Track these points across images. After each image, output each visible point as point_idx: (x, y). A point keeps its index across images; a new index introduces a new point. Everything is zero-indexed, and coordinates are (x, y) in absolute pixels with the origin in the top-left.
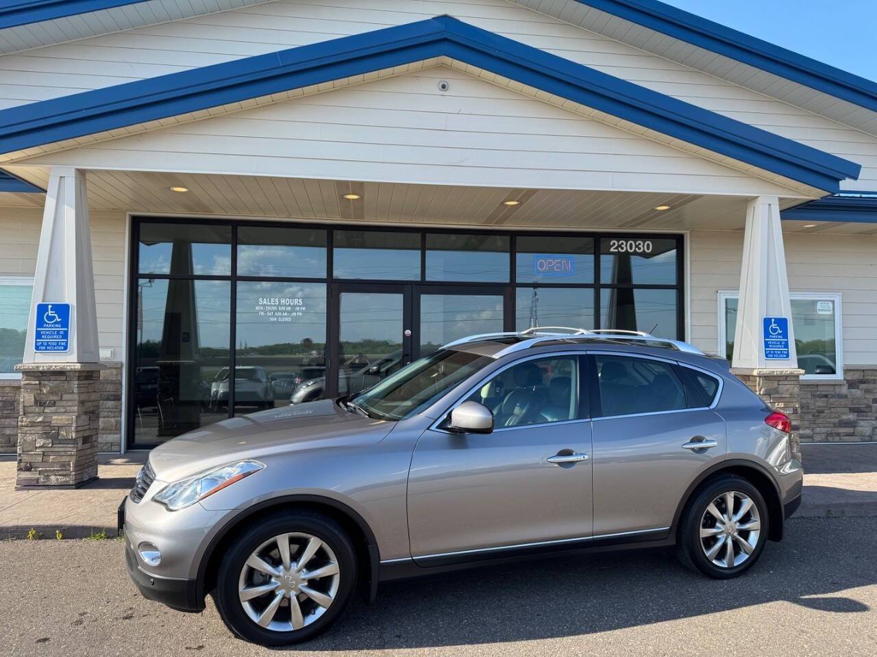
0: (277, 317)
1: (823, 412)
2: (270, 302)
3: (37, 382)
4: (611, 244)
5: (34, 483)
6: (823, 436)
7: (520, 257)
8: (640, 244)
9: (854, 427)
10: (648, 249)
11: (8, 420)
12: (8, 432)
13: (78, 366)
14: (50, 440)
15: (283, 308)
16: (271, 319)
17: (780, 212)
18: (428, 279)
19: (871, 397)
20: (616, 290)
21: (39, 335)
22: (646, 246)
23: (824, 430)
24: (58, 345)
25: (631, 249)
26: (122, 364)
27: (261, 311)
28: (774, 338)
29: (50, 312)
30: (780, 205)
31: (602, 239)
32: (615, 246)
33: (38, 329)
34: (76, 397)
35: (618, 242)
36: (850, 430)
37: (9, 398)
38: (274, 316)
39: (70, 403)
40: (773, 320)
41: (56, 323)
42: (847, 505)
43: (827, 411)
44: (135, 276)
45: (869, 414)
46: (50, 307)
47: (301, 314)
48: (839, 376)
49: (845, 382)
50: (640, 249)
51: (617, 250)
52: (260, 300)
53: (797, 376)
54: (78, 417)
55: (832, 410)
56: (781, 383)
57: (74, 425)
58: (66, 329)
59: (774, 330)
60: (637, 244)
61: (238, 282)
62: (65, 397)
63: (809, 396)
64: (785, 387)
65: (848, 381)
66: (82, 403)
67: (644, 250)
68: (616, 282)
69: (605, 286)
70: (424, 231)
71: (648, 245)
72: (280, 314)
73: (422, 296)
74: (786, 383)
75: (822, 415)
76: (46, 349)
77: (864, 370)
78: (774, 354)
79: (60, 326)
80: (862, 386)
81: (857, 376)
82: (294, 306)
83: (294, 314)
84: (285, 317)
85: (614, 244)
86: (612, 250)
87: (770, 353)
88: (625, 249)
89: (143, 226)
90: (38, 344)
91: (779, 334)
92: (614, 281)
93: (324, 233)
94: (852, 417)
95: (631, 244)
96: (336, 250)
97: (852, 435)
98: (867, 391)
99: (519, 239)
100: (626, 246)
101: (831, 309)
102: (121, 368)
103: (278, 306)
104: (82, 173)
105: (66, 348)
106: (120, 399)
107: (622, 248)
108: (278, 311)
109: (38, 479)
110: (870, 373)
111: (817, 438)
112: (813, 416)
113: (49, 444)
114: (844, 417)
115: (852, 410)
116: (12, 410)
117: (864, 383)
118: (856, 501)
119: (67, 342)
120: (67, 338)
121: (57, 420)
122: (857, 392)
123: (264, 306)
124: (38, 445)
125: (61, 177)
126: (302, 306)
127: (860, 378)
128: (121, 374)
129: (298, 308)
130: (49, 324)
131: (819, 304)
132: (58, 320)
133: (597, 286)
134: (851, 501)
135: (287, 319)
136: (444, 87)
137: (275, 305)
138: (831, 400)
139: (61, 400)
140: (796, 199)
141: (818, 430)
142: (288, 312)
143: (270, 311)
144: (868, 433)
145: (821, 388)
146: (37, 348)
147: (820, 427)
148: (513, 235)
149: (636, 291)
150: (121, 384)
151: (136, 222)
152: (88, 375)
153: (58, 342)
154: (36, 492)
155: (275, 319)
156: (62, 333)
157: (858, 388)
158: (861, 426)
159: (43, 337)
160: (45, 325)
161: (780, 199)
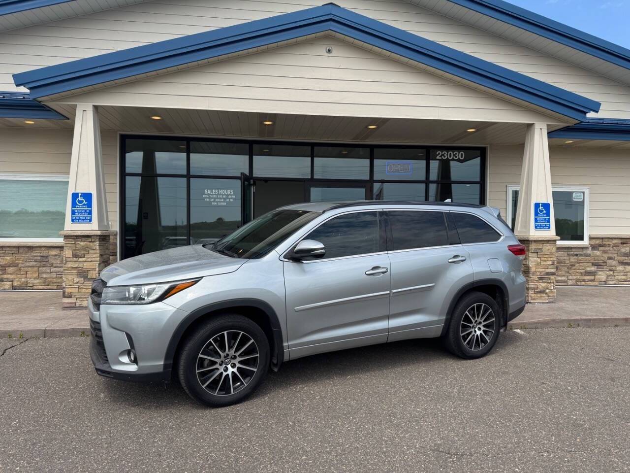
0: (217, 202)
1: (574, 266)
2: (212, 192)
3: (74, 242)
4: (437, 153)
5: (73, 305)
6: (574, 281)
7: (377, 162)
8: (456, 154)
9: (595, 275)
10: (462, 157)
11: (44, 268)
12: (44, 276)
13: (99, 233)
14: (83, 279)
15: (221, 196)
16: (213, 203)
17: (548, 133)
18: (315, 177)
19: (606, 256)
20: (440, 185)
21: (73, 213)
22: (461, 155)
23: (575, 277)
24: (85, 219)
25: (450, 157)
26: (117, 232)
27: (206, 198)
28: (541, 216)
29: (80, 198)
30: (548, 129)
31: (431, 150)
32: (440, 155)
33: (73, 209)
34: (98, 251)
35: (442, 152)
36: (592, 278)
37: (45, 254)
38: (214, 202)
39: (94, 256)
40: (541, 204)
41: (84, 205)
42: (582, 320)
43: (577, 265)
44: (123, 175)
45: (605, 267)
46: (80, 194)
47: (232, 200)
48: (586, 242)
49: (590, 246)
50: (456, 157)
51: (440, 158)
52: (206, 191)
53: (555, 241)
54: (99, 264)
55: (581, 264)
56: (545, 245)
57: (97, 269)
58: (90, 209)
59: (541, 211)
60: (455, 153)
61: (191, 179)
62: (91, 252)
63: (566, 255)
64: (547, 248)
65: (591, 245)
66: (101, 255)
67: (459, 158)
68: (440, 179)
69: (433, 182)
70: (313, 145)
71: (462, 154)
72: (218, 200)
73: (311, 188)
74: (548, 245)
75: (574, 267)
76: (78, 222)
77: (602, 238)
78: (541, 226)
79: (86, 207)
80: (601, 248)
81: (598, 242)
82: (228, 195)
83: (228, 200)
84: (222, 202)
85: (439, 154)
86: (438, 158)
87: (538, 226)
88: (446, 158)
89: (128, 141)
90: (74, 218)
91: (544, 214)
92: (439, 179)
93: (247, 146)
94: (593, 269)
95: (450, 154)
96: (254, 157)
97: (593, 280)
98: (604, 252)
99: (376, 150)
100: (447, 155)
101: (582, 198)
102: (116, 235)
103: (217, 195)
104: (96, 108)
105: (90, 221)
106: (116, 255)
107: (445, 157)
108: (217, 198)
109: (75, 303)
110: (606, 240)
111: (570, 282)
112: (568, 268)
113: (81, 281)
114: (588, 269)
115: (594, 264)
116: (47, 262)
117: (602, 246)
118: (587, 318)
119: (91, 217)
120: (91, 215)
121: (86, 266)
122: (597, 253)
123: (208, 195)
124: (75, 282)
125: (84, 111)
126: (233, 195)
127: (600, 243)
128: (117, 239)
129: (230, 197)
130: (79, 205)
131: (574, 194)
132: (85, 203)
133: (427, 182)
134: (584, 318)
135: (223, 204)
136: (329, 51)
137: (215, 194)
138: (580, 258)
139: (89, 253)
140: (558, 125)
141: (570, 277)
142: (224, 199)
143: (212, 198)
144: (604, 280)
145: (573, 250)
146: (73, 221)
147: (572, 275)
148: (372, 147)
149: (453, 186)
150: (116, 245)
151: (124, 138)
152: (104, 238)
153: (85, 217)
154: (75, 311)
155: (216, 203)
156: (88, 211)
157: (598, 250)
158: (600, 275)
159: (76, 213)
160: (77, 206)
161: (548, 125)
